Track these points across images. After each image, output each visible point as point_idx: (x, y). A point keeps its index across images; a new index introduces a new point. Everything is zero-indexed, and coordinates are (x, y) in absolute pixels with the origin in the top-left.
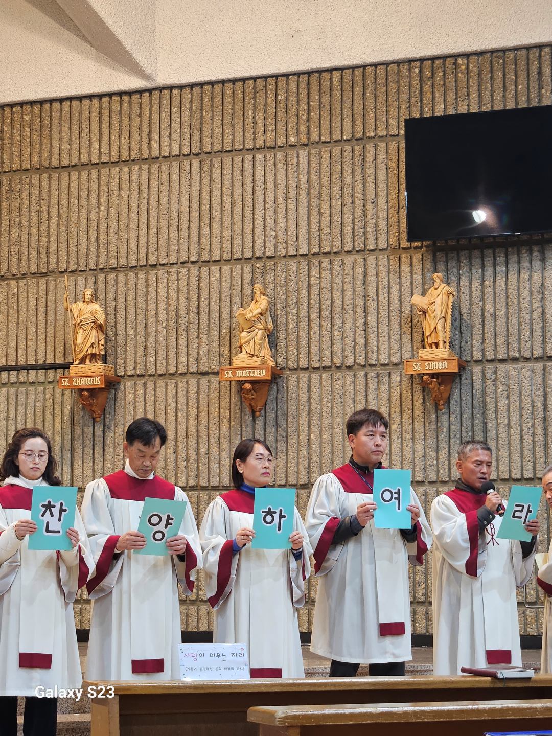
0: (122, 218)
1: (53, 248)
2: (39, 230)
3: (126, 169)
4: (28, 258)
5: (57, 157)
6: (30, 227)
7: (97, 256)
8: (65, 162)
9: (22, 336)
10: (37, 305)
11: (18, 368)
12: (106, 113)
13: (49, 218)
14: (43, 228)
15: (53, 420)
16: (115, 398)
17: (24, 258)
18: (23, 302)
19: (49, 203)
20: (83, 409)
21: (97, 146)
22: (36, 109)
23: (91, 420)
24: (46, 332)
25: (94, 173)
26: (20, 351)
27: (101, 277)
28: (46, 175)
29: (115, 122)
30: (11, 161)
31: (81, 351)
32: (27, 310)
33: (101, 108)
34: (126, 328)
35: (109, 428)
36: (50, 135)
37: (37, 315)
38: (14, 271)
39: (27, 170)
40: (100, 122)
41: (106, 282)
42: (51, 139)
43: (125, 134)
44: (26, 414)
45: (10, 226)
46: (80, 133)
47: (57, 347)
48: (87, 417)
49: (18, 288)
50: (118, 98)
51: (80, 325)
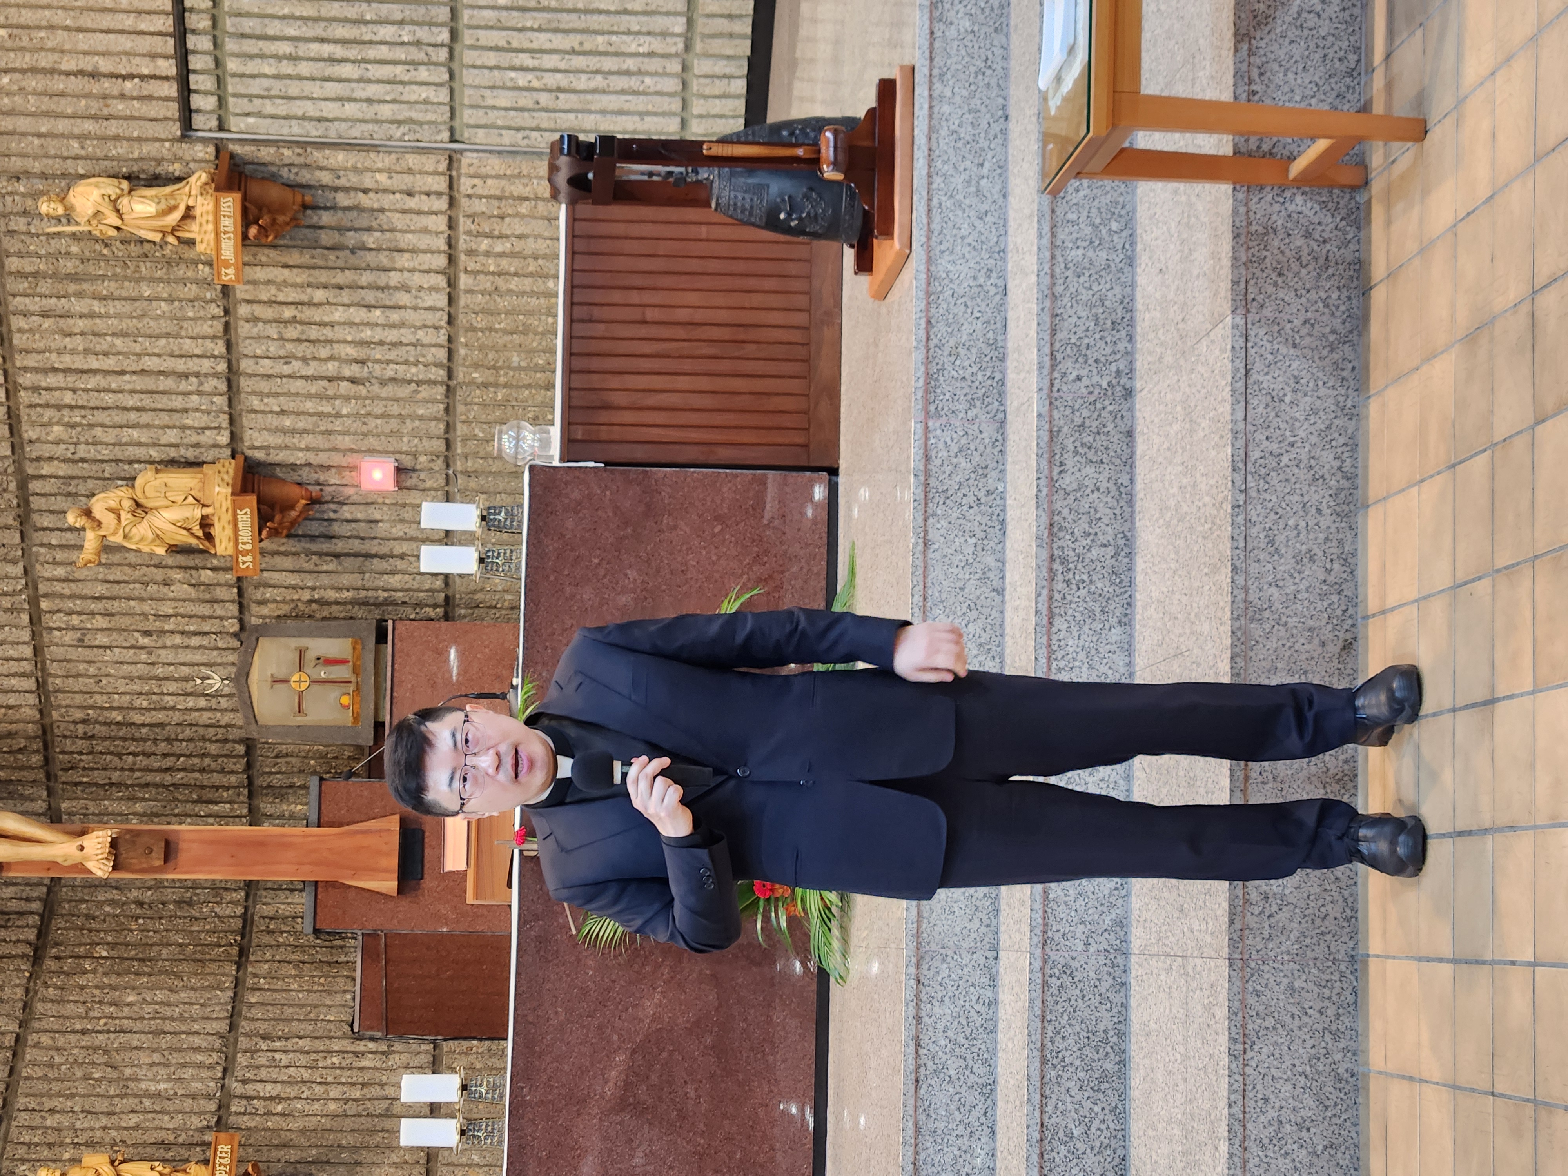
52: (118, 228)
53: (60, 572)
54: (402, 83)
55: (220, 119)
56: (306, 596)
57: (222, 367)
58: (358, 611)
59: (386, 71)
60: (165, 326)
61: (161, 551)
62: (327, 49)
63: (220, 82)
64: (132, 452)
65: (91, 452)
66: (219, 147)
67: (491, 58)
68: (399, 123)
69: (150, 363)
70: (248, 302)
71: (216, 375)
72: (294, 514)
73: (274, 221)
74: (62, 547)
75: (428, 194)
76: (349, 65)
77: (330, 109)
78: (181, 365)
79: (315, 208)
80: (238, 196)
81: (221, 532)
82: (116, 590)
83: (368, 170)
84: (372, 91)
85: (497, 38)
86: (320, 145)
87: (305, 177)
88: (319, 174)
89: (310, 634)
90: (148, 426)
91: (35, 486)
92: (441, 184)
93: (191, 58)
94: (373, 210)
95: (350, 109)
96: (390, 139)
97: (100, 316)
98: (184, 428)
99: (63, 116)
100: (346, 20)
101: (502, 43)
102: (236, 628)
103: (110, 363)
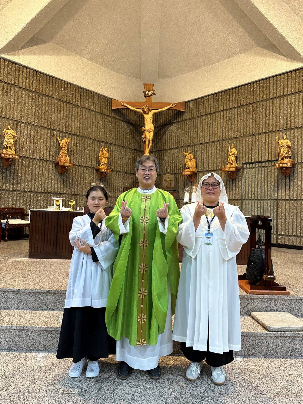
0: (296, 111)
1: (271, 124)
2: (266, 119)
3: (298, 95)
4: (262, 128)
5: (272, 95)
6: (263, 118)
7: (287, 125)
8: (275, 96)
9: (260, 152)
10: (265, 142)
11: (259, 162)
12: (290, 78)
13: (269, 114)
14: (267, 118)
15: (271, 178)
16: (294, 170)
17: (261, 128)
18: (260, 142)
19: (269, 110)
20: (282, 174)
21: (286, 89)
22: (265, 81)
23: (285, 178)
24: (268, 150)
25: (285, 98)
26: (259, 157)
27: (288, 132)
28: (268, 101)
29: (293, 80)
30: (256, 99)
31: (282, 156)
32: (262, 144)
33: (288, 76)
34: (298, 147)
35: (291, 180)
36: (270, 88)
37: (265, 146)
38: (257, 132)
39: (262, 101)
40: (288, 81)
41: (290, 133)
42: (270, 90)
43: (297, 83)
44: (261, 176)
45: (256, 119)
46: (280, 86)
47: (272, 155)
48: (283, 177)
49: (259, 137)
50: (294, 72)
51: (282, 147)
52: (230, 155)
53: (182, 151)
54: (252, 193)
55: (245, 168)
56: (179, 181)
57: (210, 170)
58: (177, 188)
59: (253, 190)
60: (215, 162)
61: (185, 163)
62: (257, 182)
63: (251, 168)
64: (198, 159)
65: (198, 154)
66: (241, 168)
67: (256, 205)
68: (246, 192)
69: (210, 161)
70: (219, 173)
71: (208, 169)
72: (190, 179)
73: (231, 175)
74: (186, 151)
75: (235, 196)
76: (254, 185)
77: (247, 183)
78: (210, 164)
79: (233, 181)
80: (235, 170)
81: (188, 170)
82: (180, 158)
83: (238, 188)
84: (250, 189)
85: (259, 206)
86: (242, 182)
87: (237, 180)
88: (238, 181)
89: (174, 182)
90: (201, 160)
91: (193, 147)
92: (236, 198)
93: (255, 164)
94: (232, 189)
95: (247, 186)
96: (243, 191)
97: (217, 154)
98: (201, 165)
99: (246, 147)
100: (261, 185)
101: (258, 207)
102: (175, 173)
103: (210, 155)
